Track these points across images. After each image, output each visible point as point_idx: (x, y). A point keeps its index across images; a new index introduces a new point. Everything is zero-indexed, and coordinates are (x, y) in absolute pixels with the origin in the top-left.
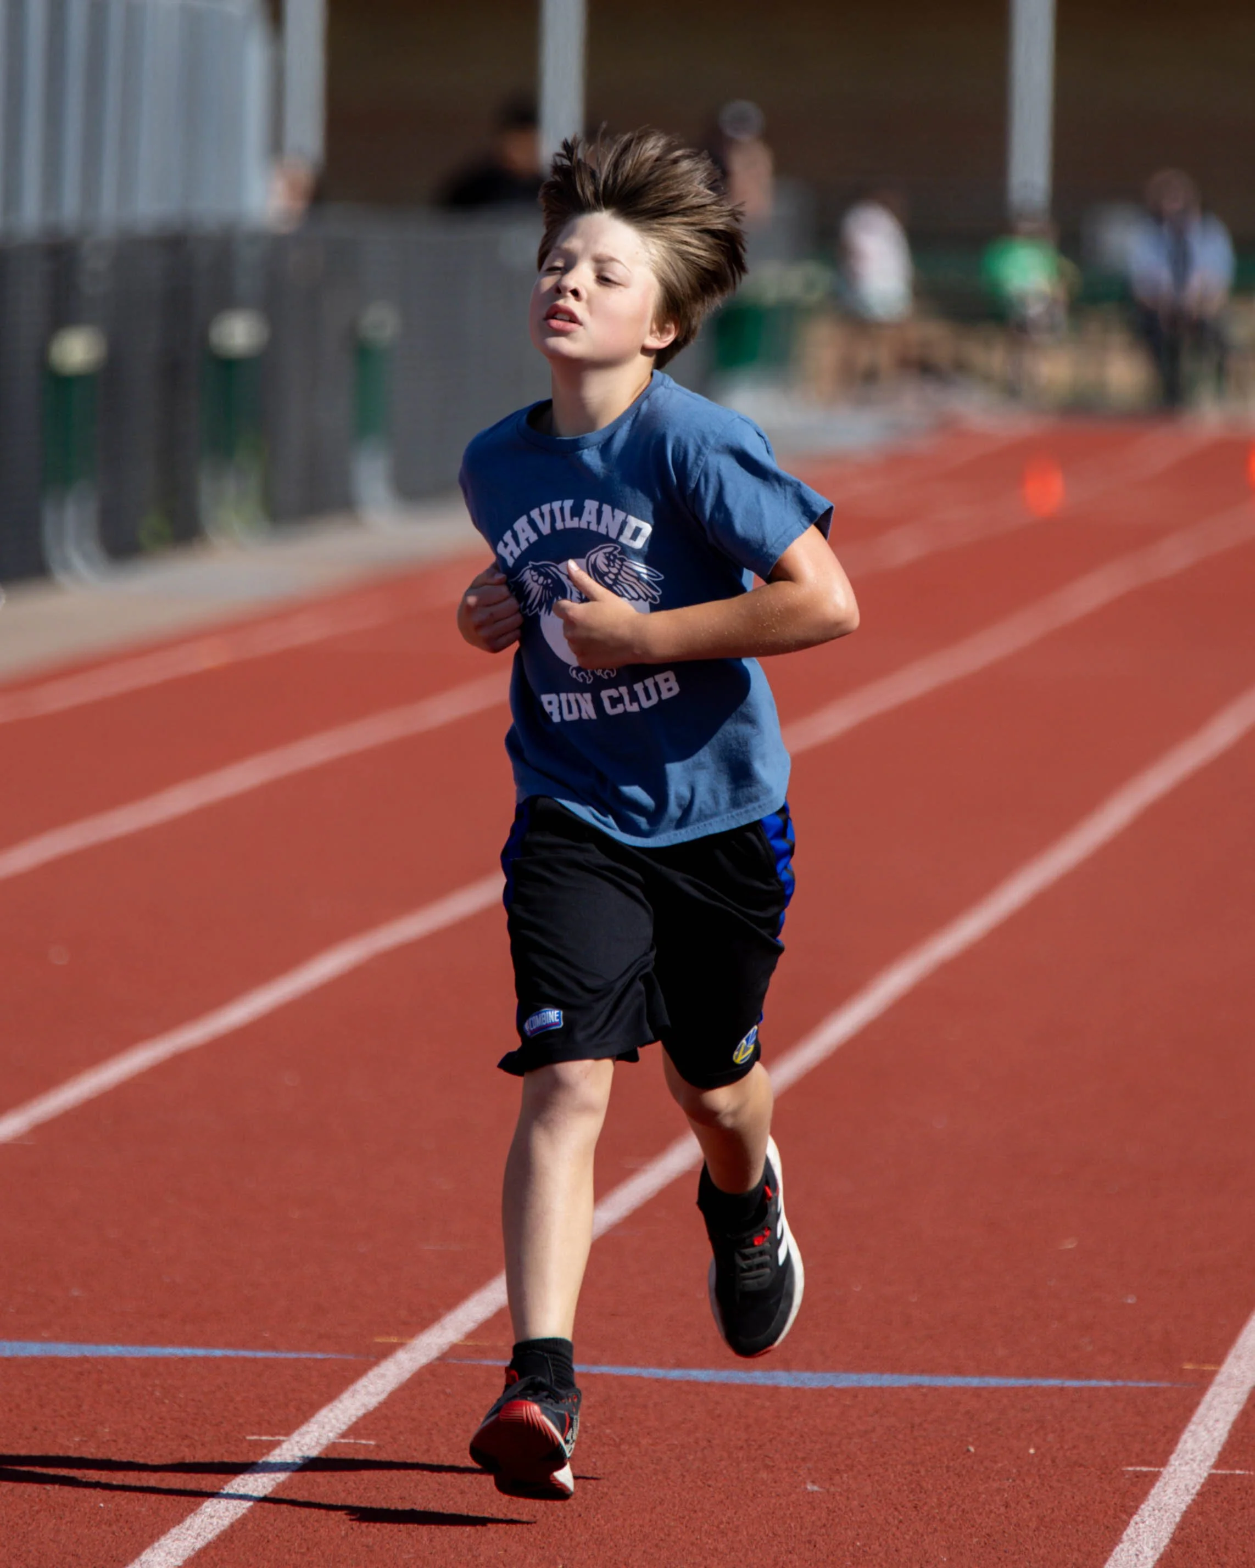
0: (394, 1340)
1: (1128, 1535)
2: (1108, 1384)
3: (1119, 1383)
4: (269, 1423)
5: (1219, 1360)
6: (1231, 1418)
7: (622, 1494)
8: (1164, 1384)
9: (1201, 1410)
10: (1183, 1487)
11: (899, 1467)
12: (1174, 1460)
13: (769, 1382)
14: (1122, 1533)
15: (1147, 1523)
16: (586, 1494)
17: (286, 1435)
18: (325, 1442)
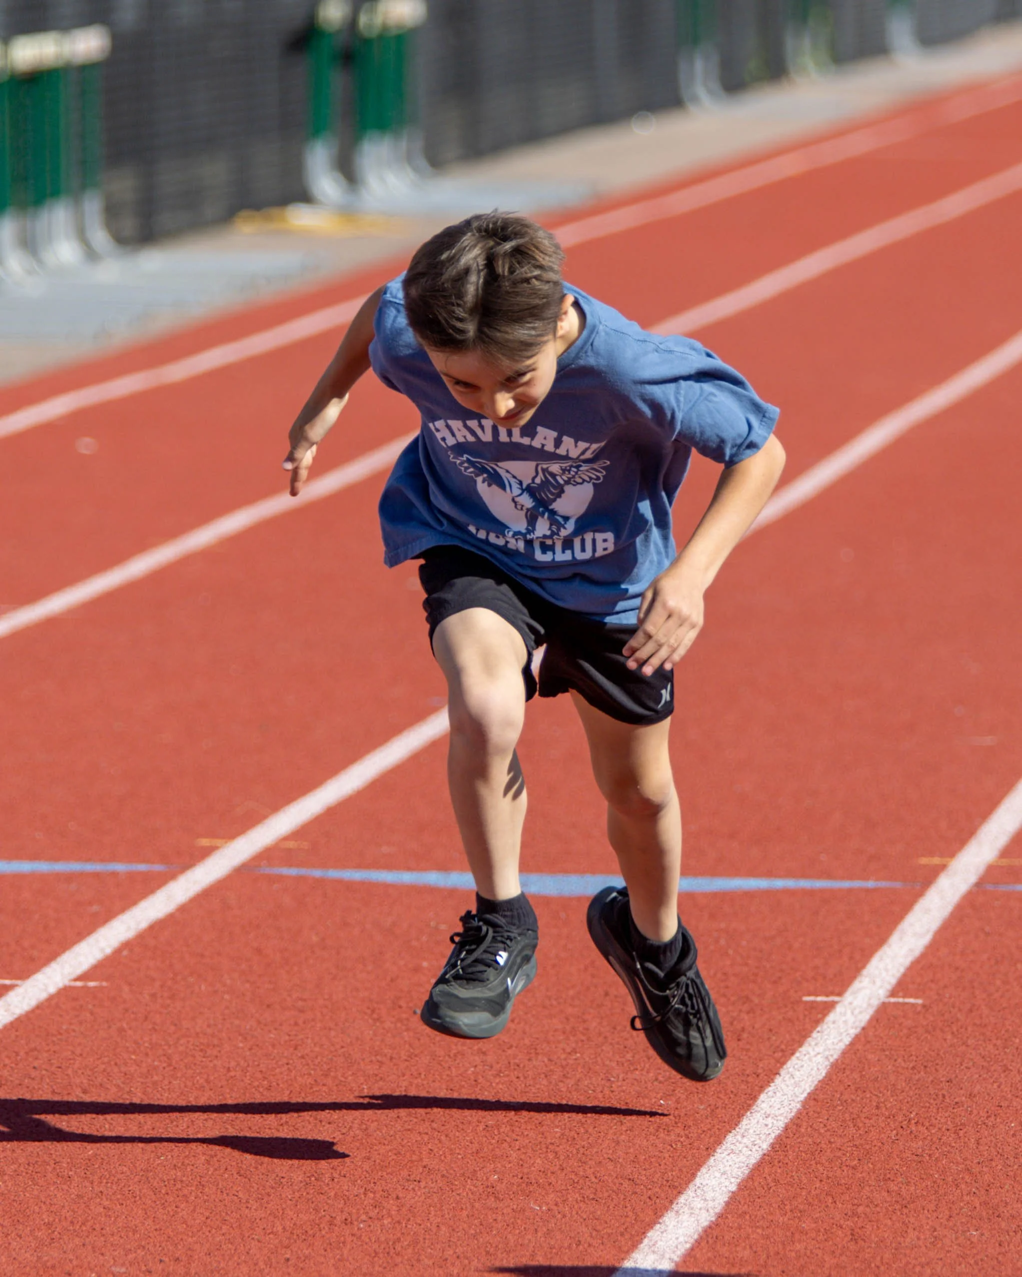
0: (936, 861)
17: (840, 994)
18: (876, 1003)
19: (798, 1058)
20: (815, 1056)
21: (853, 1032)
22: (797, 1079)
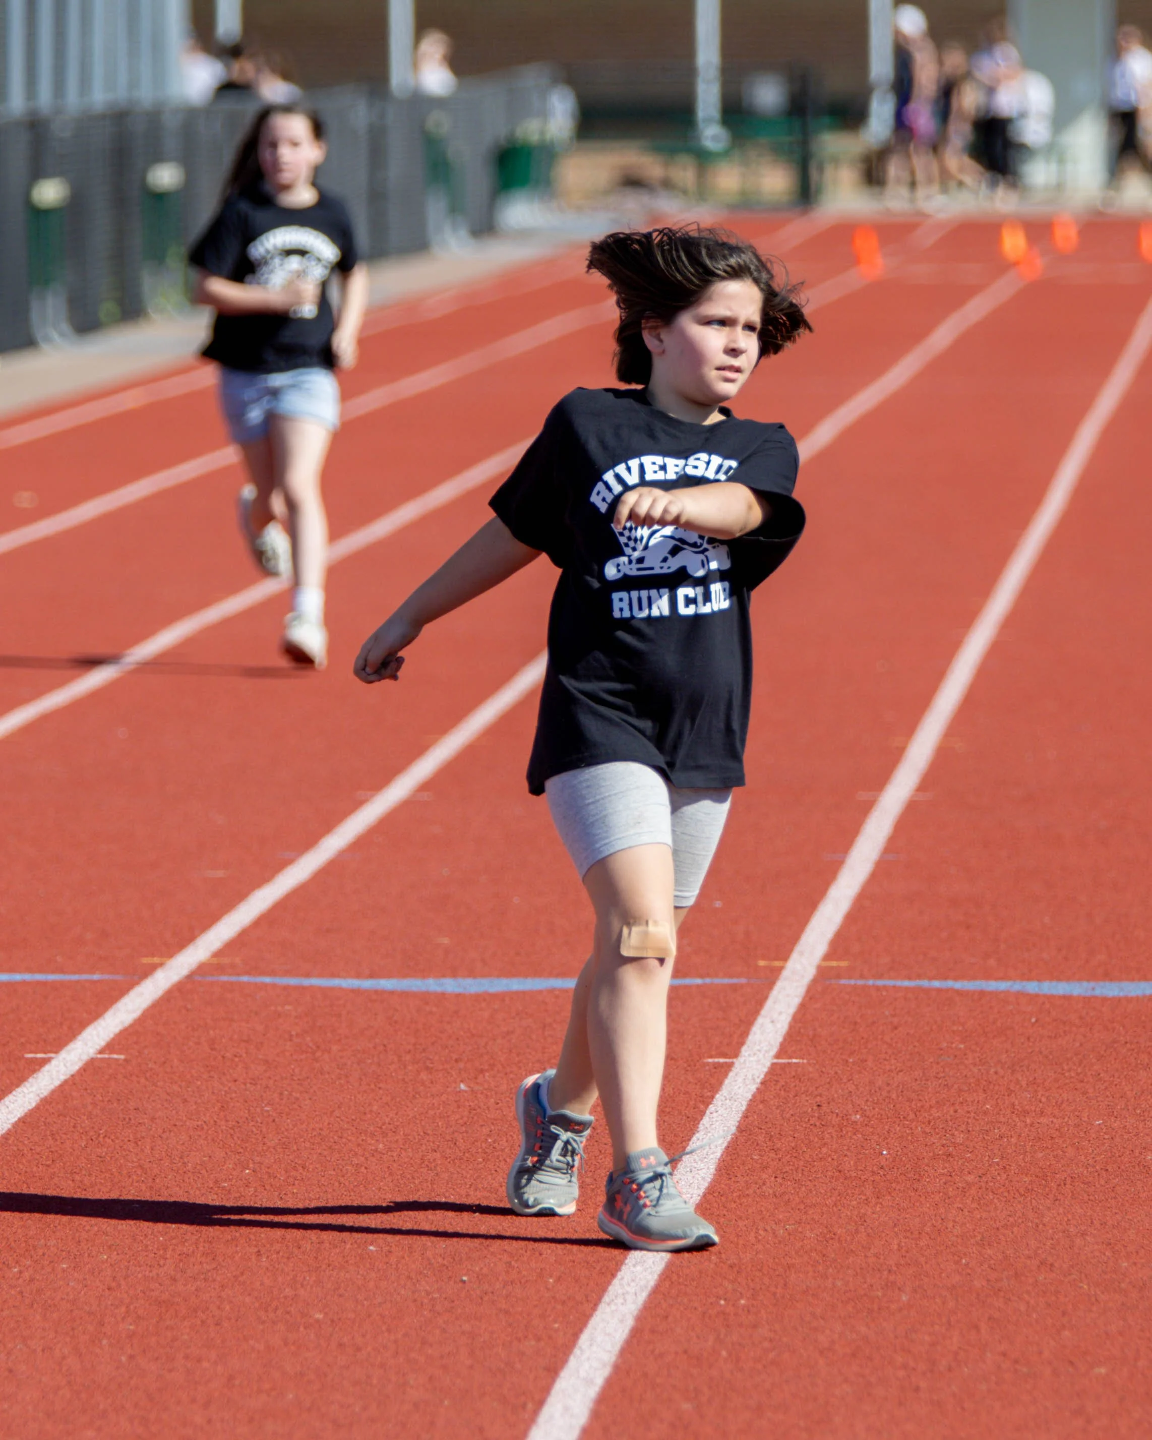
0: (156, 960)
1: (704, 1125)
2: (699, 981)
3: (708, 981)
4: (45, 1041)
5: (785, 957)
6: (792, 1010)
7: (310, 1099)
8: (743, 981)
9: (769, 1003)
10: (750, 1077)
11: (530, 1064)
12: (745, 1051)
13: (439, 989)
14: (698, 1123)
15: (720, 1112)
16: (282, 1099)
17: (57, 1052)
18: (85, 1058)
19: (14, 1096)
20: (29, 1093)
21: (63, 1078)
22: (10, 1108)
